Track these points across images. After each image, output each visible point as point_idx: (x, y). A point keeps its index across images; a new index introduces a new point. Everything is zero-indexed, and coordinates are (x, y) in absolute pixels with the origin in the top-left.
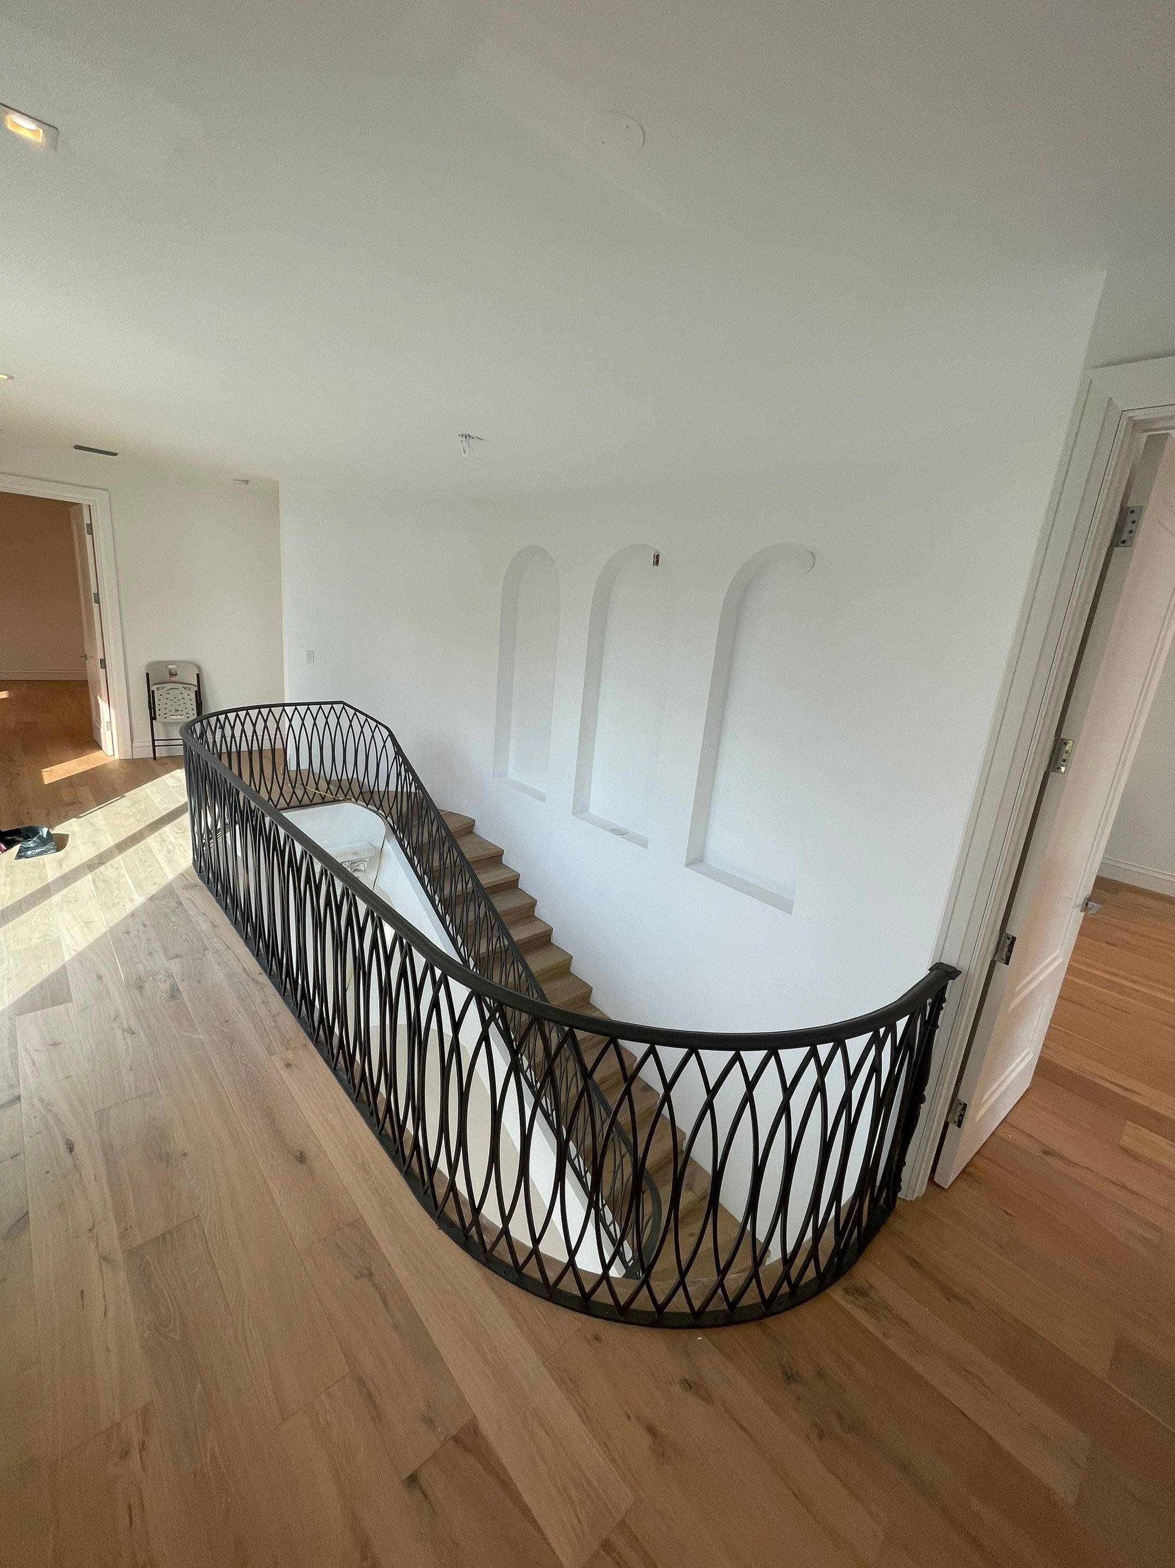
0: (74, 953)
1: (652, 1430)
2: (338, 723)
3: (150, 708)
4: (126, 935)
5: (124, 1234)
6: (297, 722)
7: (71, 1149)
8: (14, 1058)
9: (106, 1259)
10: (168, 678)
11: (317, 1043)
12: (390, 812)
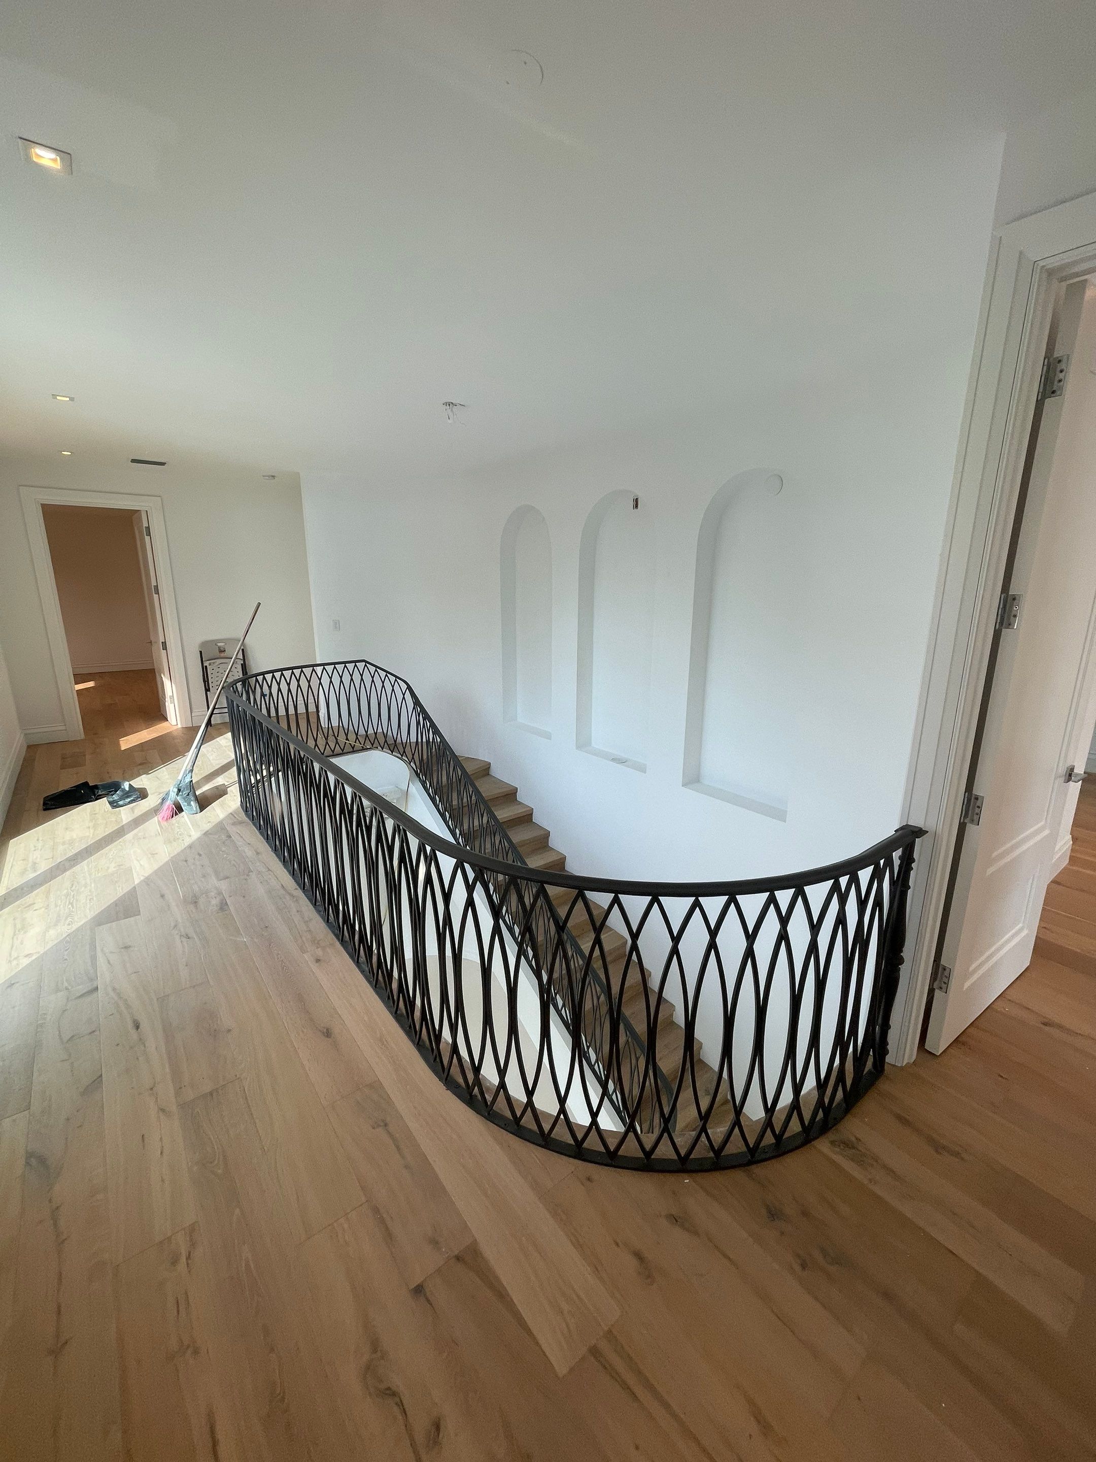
0: (142, 878)
1: (638, 1256)
2: (362, 679)
3: (204, 681)
4: (185, 863)
5: (178, 1091)
6: (325, 680)
7: (137, 1027)
8: (94, 958)
9: (163, 1110)
10: (217, 654)
11: (342, 941)
12: (413, 758)
